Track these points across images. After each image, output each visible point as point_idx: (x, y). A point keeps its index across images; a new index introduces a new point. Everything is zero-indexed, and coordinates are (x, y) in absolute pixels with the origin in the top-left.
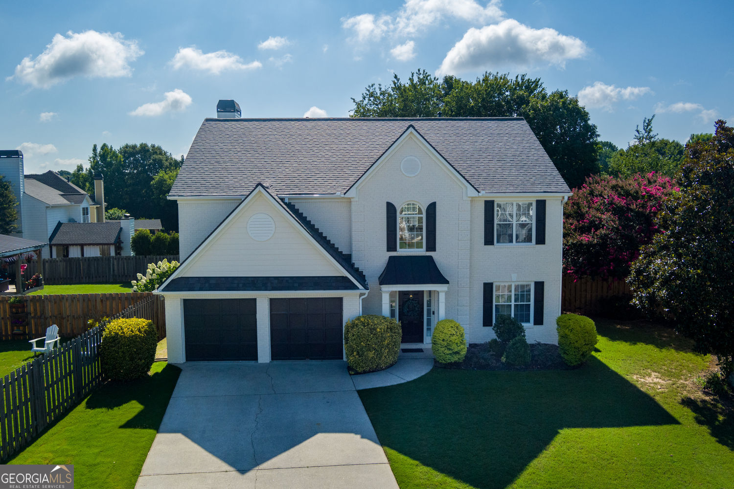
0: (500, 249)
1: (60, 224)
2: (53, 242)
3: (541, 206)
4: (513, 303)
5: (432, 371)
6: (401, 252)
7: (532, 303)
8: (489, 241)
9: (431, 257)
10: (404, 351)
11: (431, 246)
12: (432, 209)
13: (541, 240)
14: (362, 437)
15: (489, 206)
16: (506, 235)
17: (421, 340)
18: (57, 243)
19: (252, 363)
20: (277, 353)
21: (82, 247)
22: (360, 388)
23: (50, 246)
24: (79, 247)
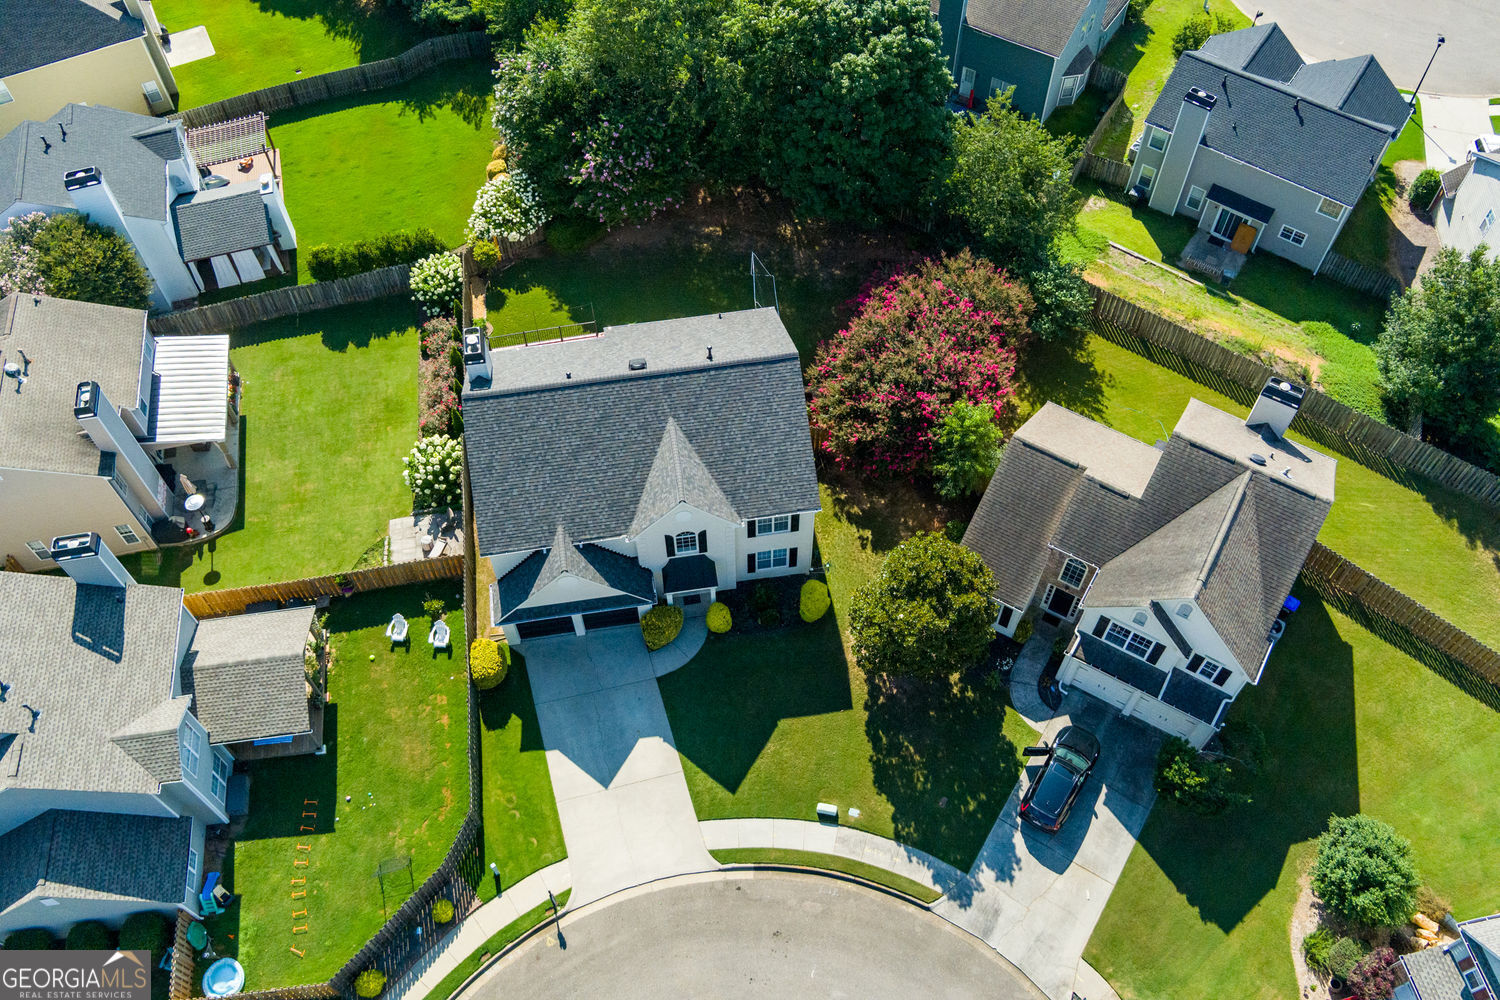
0: (760, 537)
4: (772, 558)
5: (707, 641)
6: (679, 554)
7: (788, 557)
8: (751, 535)
9: (703, 554)
11: (703, 549)
12: (703, 533)
13: (795, 529)
14: (665, 741)
15: (752, 522)
16: (765, 530)
18: (192, 257)
19: (571, 636)
21: (229, 255)
22: (659, 675)
23: (187, 264)
24: (225, 256)
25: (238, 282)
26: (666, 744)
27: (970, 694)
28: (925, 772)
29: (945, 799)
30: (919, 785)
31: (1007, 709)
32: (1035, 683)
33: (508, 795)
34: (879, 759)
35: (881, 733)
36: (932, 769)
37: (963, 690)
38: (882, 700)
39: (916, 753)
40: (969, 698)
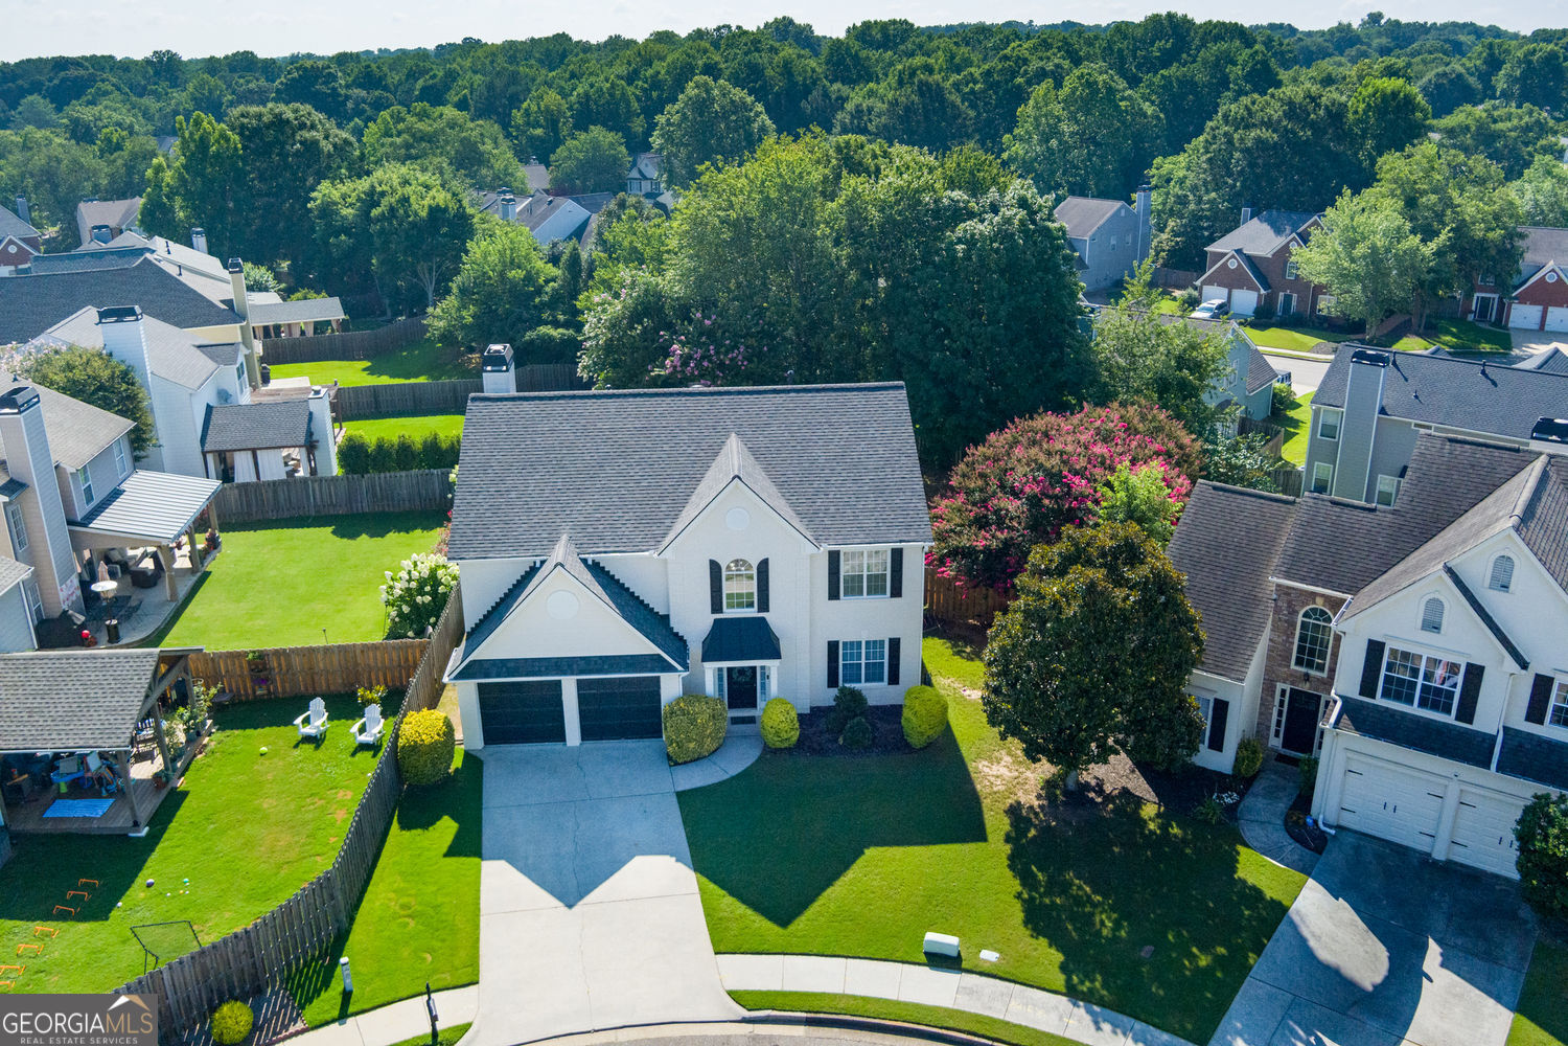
0: (846, 603)
1: (209, 409)
2: (208, 447)
3: (897, 555)
4: (863, 661)
5: (760, 759)
6: (729, 613)
7: (886, 661)
8: (834, 594)
9: (763, 619)
10: (735, 721)
11: (764, 605)
12: (764, 567)
13: (897, 592)
14: (677, 860)
15: (834, 558)
16: (854, 587)
17: (754, 705)
18: (213, 448)
19: (558, 746)
20: (587, 734)
21: (254, 452)
22: (680, 789)
23: (204, 454)
24: (250, 453)
25: (254, 480)
26: (680, 865)
27: (1175, 830)
28: (1115, 916)
29: (1149, 948)
30: (1105, 932)
31: (1240, 848)
32: (1279, 822)
33: (405, 900)
34: (1032, 899)
35: (1033, 868)
36: (1124, 913)
37: (1164, 827)
38: (1032, 833)
39: (1094, 893)
40: (1175, 836)
